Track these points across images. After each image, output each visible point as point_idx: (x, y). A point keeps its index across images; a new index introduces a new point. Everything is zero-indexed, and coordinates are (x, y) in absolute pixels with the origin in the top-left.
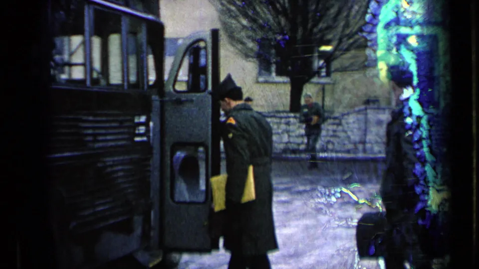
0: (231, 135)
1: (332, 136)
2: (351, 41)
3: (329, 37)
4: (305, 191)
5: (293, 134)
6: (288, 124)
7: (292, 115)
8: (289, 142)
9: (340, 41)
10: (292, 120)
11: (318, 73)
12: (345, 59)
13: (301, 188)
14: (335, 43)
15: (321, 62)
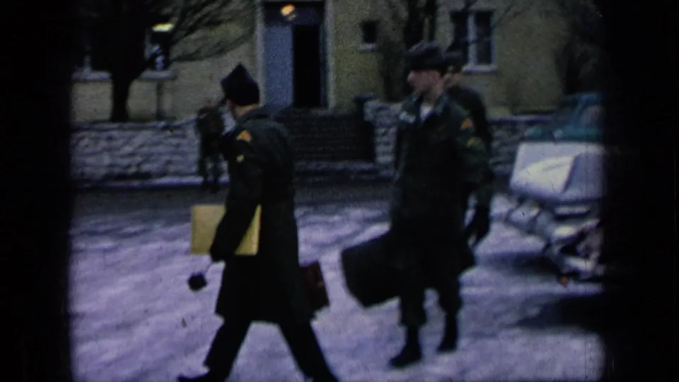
0: (240, 158)
1: (174, 153)
2: (199, 15)
3: (167, 11)
4: (135, 234)
5: (117, 153)
6: (110, 139)
7: (116, 125)
8: (111, 166)
9: (183, 16)
10: (115, 133)
11: (151, 64)
12: (190, 43)
13: (132, 229)
14: (176, 19)
15: (156, 48)
